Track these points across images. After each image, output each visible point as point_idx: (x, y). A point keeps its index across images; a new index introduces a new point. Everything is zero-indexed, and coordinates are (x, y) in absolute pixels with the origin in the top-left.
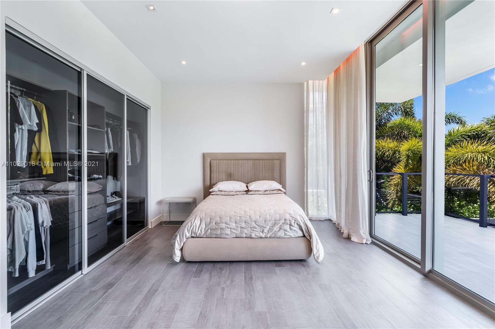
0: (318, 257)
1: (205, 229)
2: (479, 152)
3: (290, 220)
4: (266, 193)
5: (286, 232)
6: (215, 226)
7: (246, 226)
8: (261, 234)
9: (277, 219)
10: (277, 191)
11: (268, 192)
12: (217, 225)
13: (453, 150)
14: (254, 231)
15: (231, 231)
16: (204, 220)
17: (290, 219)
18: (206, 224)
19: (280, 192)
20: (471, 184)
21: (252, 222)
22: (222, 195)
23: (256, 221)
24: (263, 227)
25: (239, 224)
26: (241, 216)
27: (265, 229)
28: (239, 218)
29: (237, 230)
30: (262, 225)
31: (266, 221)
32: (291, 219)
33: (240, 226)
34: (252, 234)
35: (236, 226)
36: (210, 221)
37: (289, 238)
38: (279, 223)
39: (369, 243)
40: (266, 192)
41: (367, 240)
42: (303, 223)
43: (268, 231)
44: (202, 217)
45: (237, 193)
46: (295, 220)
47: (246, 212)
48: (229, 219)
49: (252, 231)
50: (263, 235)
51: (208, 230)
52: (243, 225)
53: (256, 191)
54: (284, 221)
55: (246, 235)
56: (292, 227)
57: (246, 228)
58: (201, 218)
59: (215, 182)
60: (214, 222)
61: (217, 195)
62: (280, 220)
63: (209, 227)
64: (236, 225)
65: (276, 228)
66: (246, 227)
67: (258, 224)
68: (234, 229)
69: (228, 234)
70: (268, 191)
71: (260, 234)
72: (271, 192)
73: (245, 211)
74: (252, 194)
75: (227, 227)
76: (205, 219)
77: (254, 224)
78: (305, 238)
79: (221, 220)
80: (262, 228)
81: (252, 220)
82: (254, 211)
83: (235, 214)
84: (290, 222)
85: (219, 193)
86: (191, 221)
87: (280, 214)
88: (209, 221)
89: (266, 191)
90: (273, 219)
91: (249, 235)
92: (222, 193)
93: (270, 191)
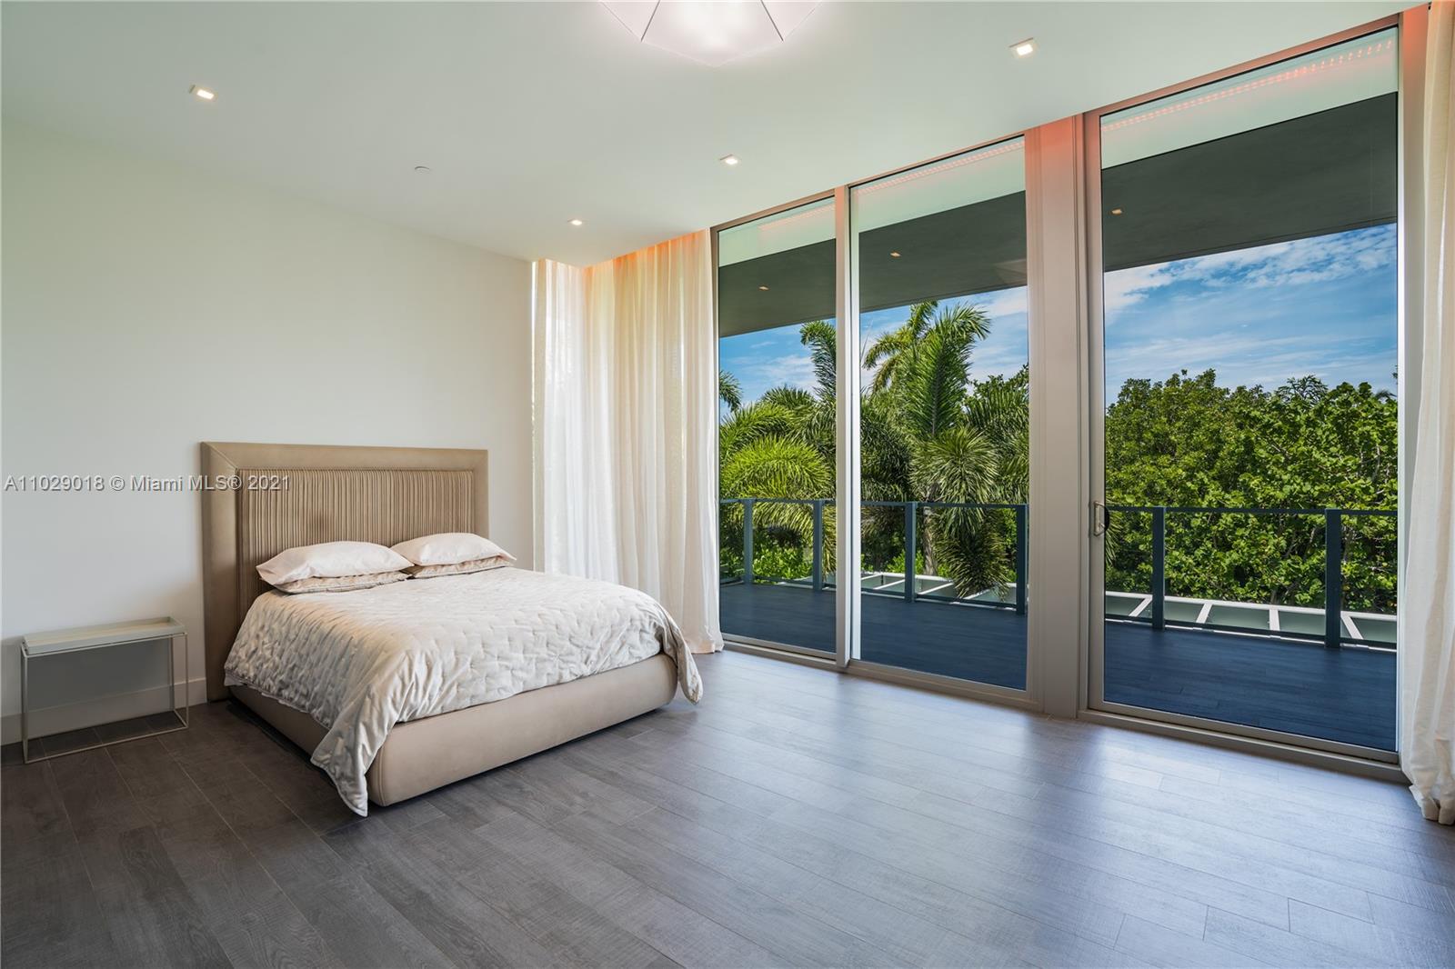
0: (695, 692)
1: (440, 689)
2: (788, 459)
3: (641, 620)
4: (467, 568)
5: (632, 651)
6: (472, 672)
7: (550, 652)
8: (583, 666)
9: (617, 621)
10: (494, 559)
11: (472, 565)
12: (475, 668)
13: (747, 458)
14: (568, 662)
15: (513, 675)
16: (438, 659)
17: (640, 616)
18: (446, 671)
19: (502, 563)
20: (782, 518)
21: (563, 639)
22: (328, 591)
23: (573, 635)
24: (588, 647)
25: (533, 652)
26: (536, 627)
27: (591, 651)
28: (531, 634)
29: (527, 672)
30: (586, 642)
31: (594, 633)
32: (643, 616)
33: (535, 656)
34: (564, 671)
35: (525, 658)
36: (457, 659)
37: (636, 663)
38: (621, 631)
39: (721, 649)
40: (465, 568)
41: (717, 646)
42: (664, 620)
43: (599, 657)
44: (432, 652)
45: (380, 579)
46: (650, 617)
47: (546, 617)
48: (507, 642)
49: (563, 666)
50: (587, 670)
51: (450, 687)
52: (544, 652)
53: (436, 567)
54: (629, 624)
55: (548, 681)
56: (644, 635)
57: (549, 660)
58: (429, 654)
59: (262, 551)
60: (470, 659)
61: (309, 592)
62: (622, 621)
63: (455, 677)
64: (527, 655)
65: (615, 645)
66: (549, 655)
67: (577, 643)
68: (521, 669)
69: (504, 689)
70: (469, 562)
71: (580, 666)
72: (481, 565)
73: (539, 615)
74: (428, 578)
75: (503, 668)
76: (441, 657)
77: (568, 643)
78: (664, 656)
79: (488, 650)
80: (585, 652)
81: (563, 635)
82: (561, 610)
83: (518, 627)
84: (642, 624)
85: (317, 584)
86: (400, 672)
87: (618, 610)
88: (454, 660)
89: (463, 563)
90: (608, 623)
91: (556, 679)
92: (329, 584)
93: (478, 563)
